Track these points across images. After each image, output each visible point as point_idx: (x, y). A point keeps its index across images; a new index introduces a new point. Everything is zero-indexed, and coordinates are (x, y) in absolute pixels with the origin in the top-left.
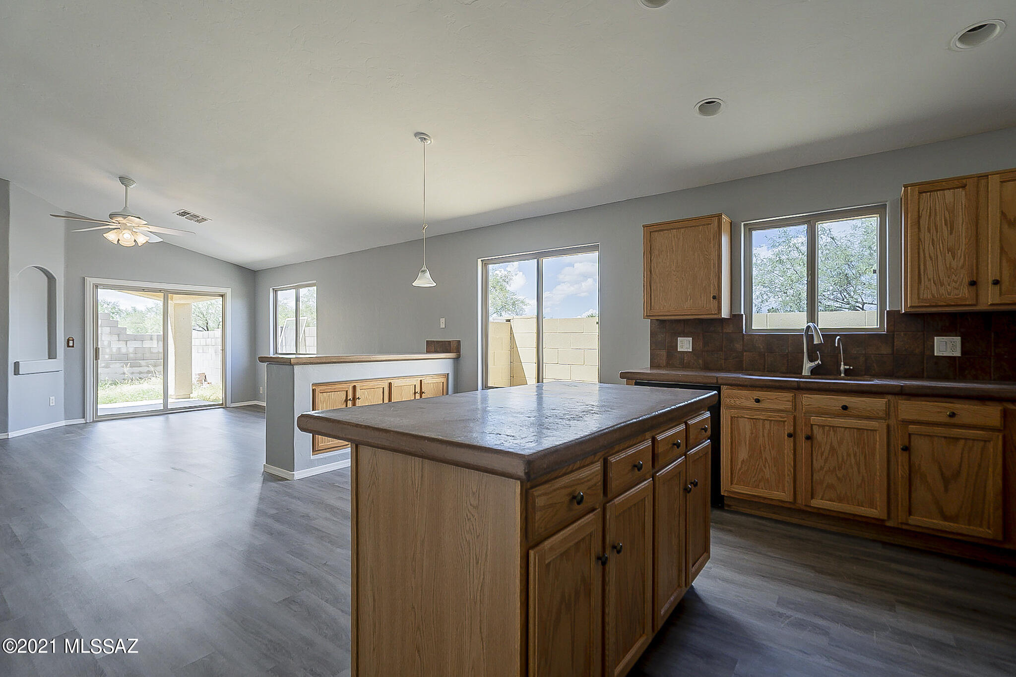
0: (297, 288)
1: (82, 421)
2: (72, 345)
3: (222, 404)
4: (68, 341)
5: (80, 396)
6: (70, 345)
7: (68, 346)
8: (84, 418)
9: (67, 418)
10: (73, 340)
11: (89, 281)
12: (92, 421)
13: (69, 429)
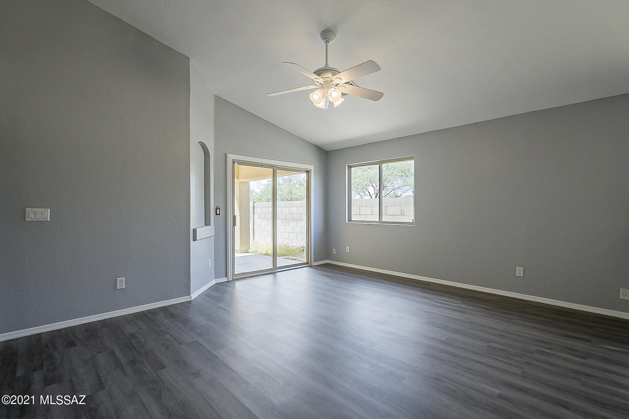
0: (380, 163)
1: (225, 280)
2: (219, 213)
3: (307, 263)
4: (216, 209)
5: (224, 257)
6: (218, 213)
7: (217, 214)
8: (227, 277)
9: (217, 277)
10: (219, 209)
11: (230, 157)
12: (232, 279)
13: (218, 287)
